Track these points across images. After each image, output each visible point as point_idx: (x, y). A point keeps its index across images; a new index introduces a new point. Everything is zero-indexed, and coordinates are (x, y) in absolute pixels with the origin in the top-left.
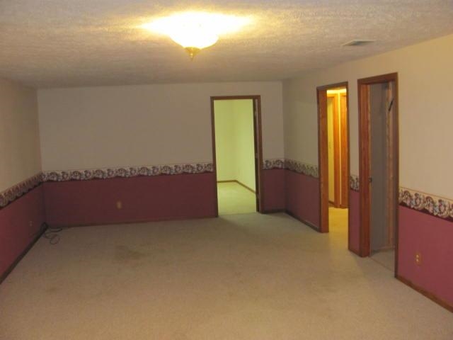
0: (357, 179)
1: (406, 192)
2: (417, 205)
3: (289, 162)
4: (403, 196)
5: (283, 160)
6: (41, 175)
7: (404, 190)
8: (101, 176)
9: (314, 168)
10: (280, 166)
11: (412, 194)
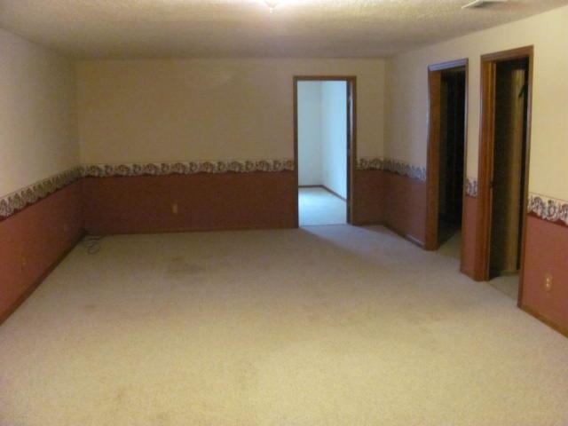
0: (475, 182)
1: (537, 199)
2: (550, 215)
3: (389, 162)
4: (533, 204)
5: (382, 159)
6: (79, 169)
7: (534, 196)
8: (153, 172)
9: (421, 168)
10: (378, 167)
11: (545, 200)
